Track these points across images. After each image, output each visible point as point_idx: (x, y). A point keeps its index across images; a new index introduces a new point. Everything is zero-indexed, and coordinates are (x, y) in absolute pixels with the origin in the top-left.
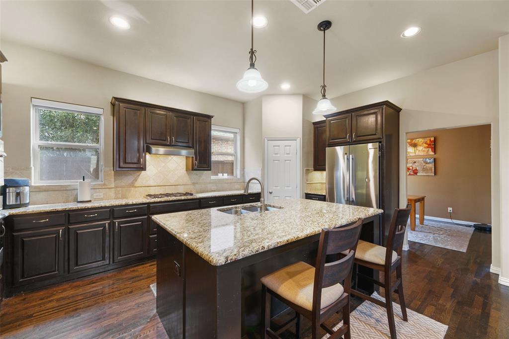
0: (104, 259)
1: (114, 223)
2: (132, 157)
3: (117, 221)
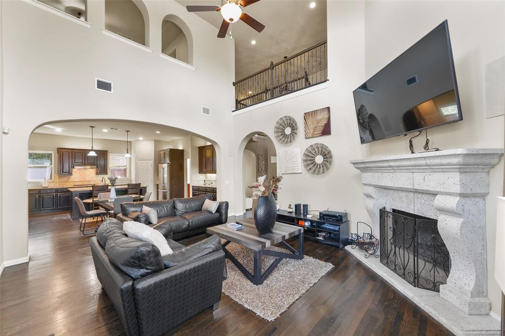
0: (53, 206)
1: (57, 195)
2: (66, 169)
3: (58, 194)
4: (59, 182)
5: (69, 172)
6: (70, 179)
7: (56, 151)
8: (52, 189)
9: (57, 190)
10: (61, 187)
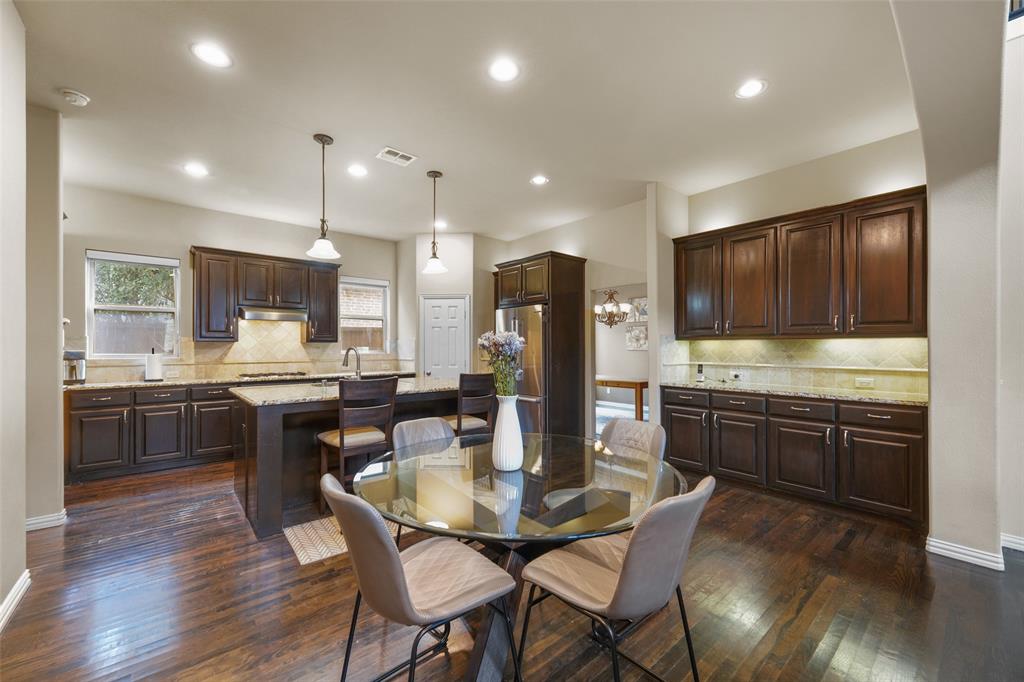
0: (178, 449)
1: (192, 407)
2: (218, 322)
3: (195, 405)
4: (197, 364)
5: (227, 330)
6: (231, 354)
7: (188, 258)
8: (176, 386)
9: (190, 393)
10: (205, 381)
